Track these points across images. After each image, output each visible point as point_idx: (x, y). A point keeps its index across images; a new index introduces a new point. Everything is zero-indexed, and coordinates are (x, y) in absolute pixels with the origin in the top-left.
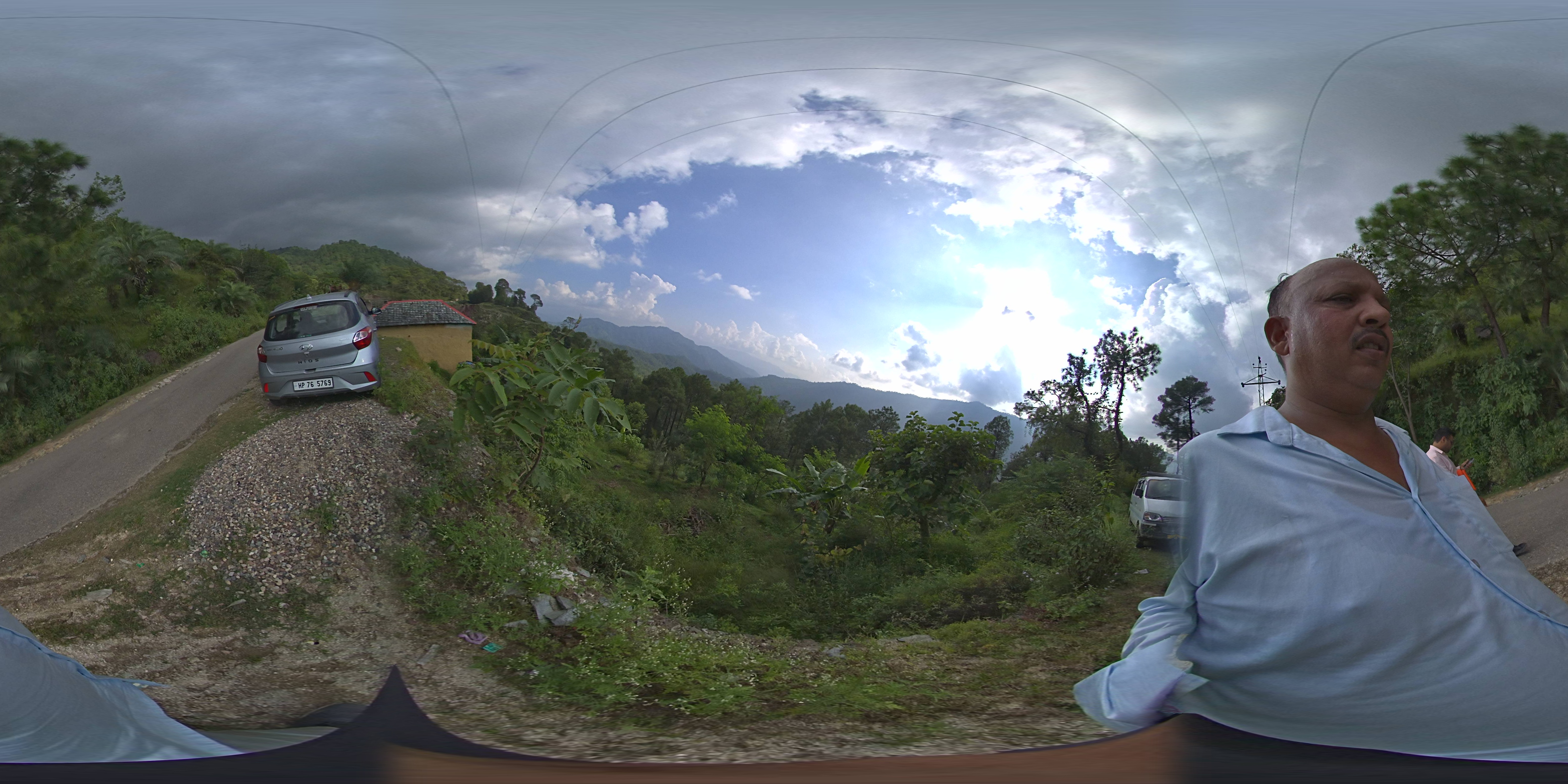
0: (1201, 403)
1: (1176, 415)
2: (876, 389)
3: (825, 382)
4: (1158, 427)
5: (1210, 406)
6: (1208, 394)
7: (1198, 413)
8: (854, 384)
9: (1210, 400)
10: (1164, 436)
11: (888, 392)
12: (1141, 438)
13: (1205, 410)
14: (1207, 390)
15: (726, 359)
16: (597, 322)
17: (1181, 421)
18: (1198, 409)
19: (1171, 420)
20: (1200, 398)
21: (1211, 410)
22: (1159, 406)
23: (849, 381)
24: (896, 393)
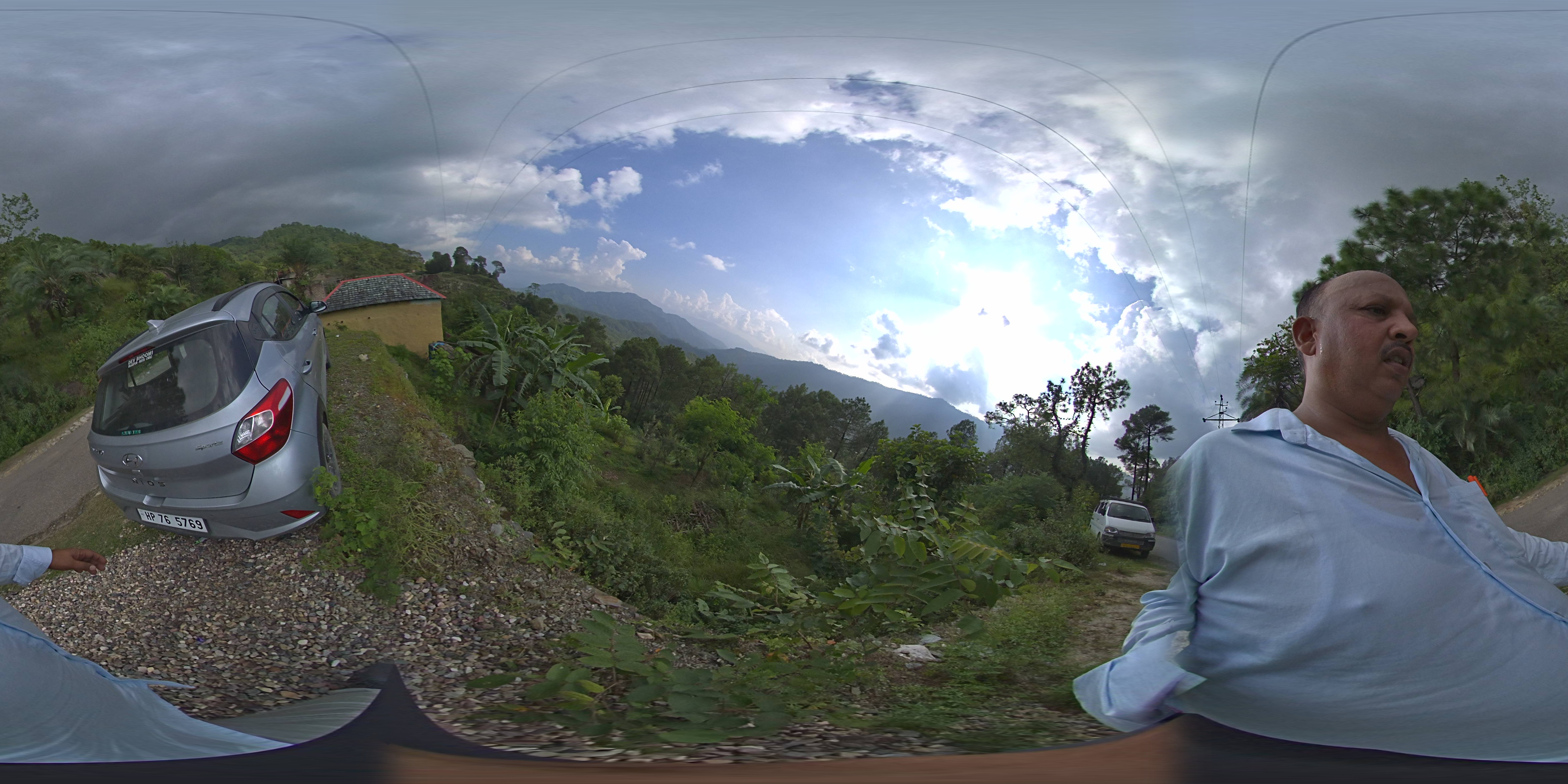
0: (1160, 431)
1: (1137, 440)
2: (843, 373)
3: (792, 359)
4: (1120, 450)
5: (1170, 435)
6: (1169, 424)
7: (1157, 440)
8: (821, 366)
9: (1170, 430)
10: (1124, 459)
11: (854, 378)
12: (1101, 458)
13: (1164, 439)
14: (1169, 420)
15: (694, 328)
16: (562, 288)
17: (1140, 447)
18: (1157, 437)
19: (1132, 445)
20: (1160, 427)
21: (1170, 439)
22: (1123, 430)
23: (816, 362)
24: (862, 380)
